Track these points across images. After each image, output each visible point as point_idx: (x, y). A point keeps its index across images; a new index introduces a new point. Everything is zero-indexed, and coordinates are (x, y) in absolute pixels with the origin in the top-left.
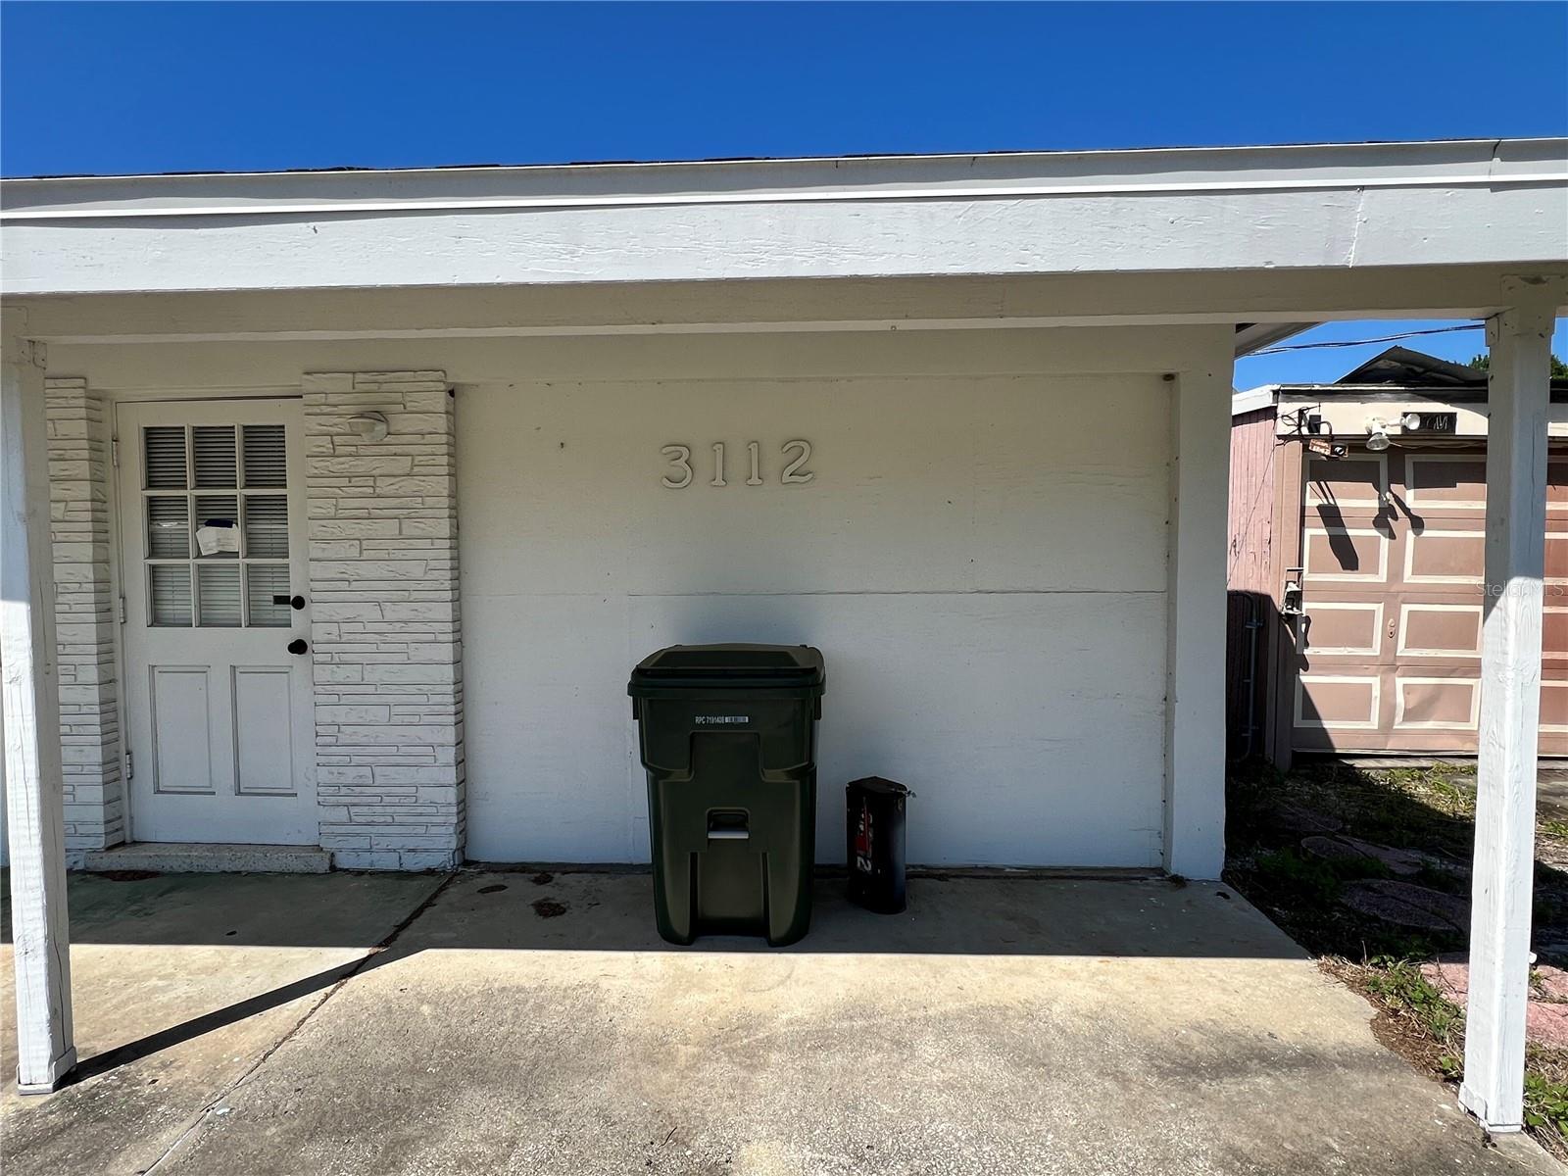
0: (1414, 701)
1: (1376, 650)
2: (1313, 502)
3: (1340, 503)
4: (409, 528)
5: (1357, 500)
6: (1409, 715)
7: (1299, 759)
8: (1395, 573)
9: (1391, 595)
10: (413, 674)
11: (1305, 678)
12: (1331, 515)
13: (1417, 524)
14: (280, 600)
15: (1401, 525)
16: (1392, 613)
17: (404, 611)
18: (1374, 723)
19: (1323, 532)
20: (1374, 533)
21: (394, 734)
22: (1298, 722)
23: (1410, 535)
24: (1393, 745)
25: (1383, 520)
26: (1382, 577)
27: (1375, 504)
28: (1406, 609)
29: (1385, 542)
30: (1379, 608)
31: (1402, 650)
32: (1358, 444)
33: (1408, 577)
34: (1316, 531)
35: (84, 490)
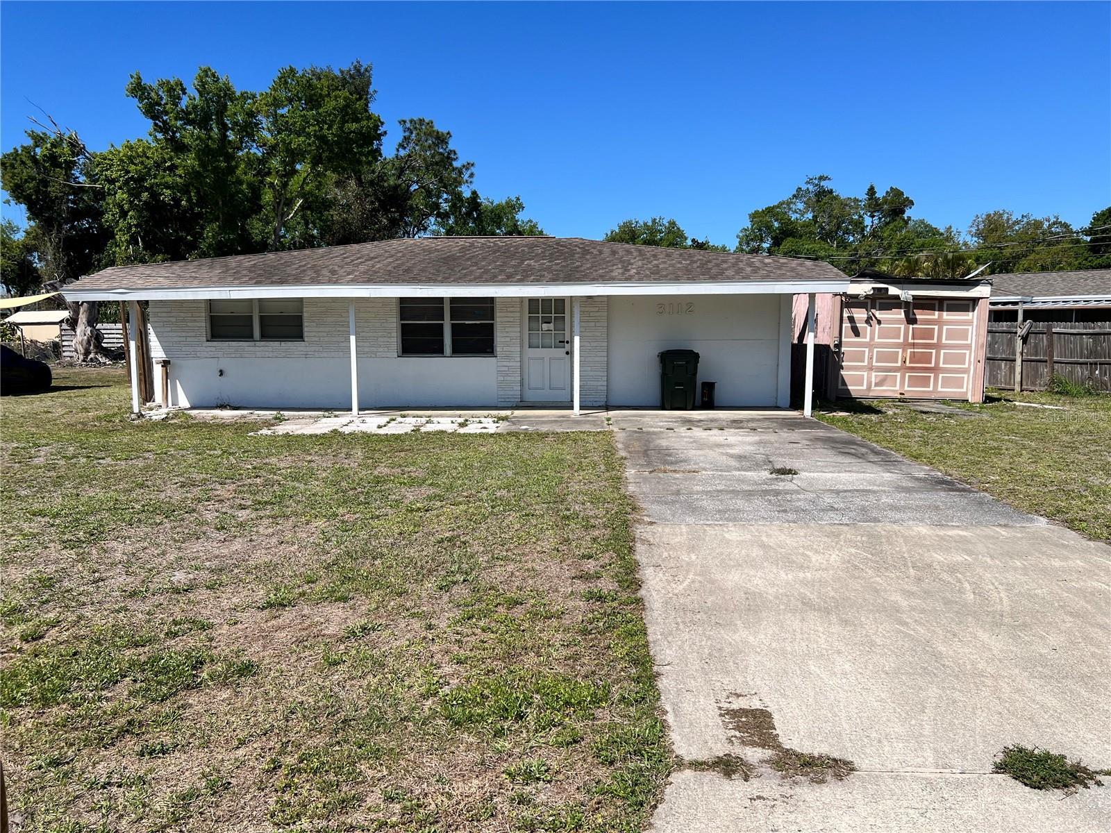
0: (878, 380)
1: (866, 363)
2: (845, 315)
3: (855, 316)
4: (598, 324)
5: (860, 314)
6: (876, 385)
7: (838, 398)
8: (872, 338)
9: (870, 346)
10: (597, 359)
11: (843, 372)
12: (851, 319)
13: (879, 322)
14: (560, 342)
15: (874, 322)
16: (871, 351)
17: (595, 344)
18: (865, 387)
19: (849, 325)
20: (866, 325)
21: (592, 373)
22: (840, 387)
23: (877, 326)
24: (871, 394)
25: (868, 321)
26: (868, 340)
27: (866, 316)
28: (875, 350)
29: (869, 328)
30: (867, 350)
31: (874, 364)
32: (856, 296)
33: (877, 340)
34: (846, 325)
35: (518, 314)
